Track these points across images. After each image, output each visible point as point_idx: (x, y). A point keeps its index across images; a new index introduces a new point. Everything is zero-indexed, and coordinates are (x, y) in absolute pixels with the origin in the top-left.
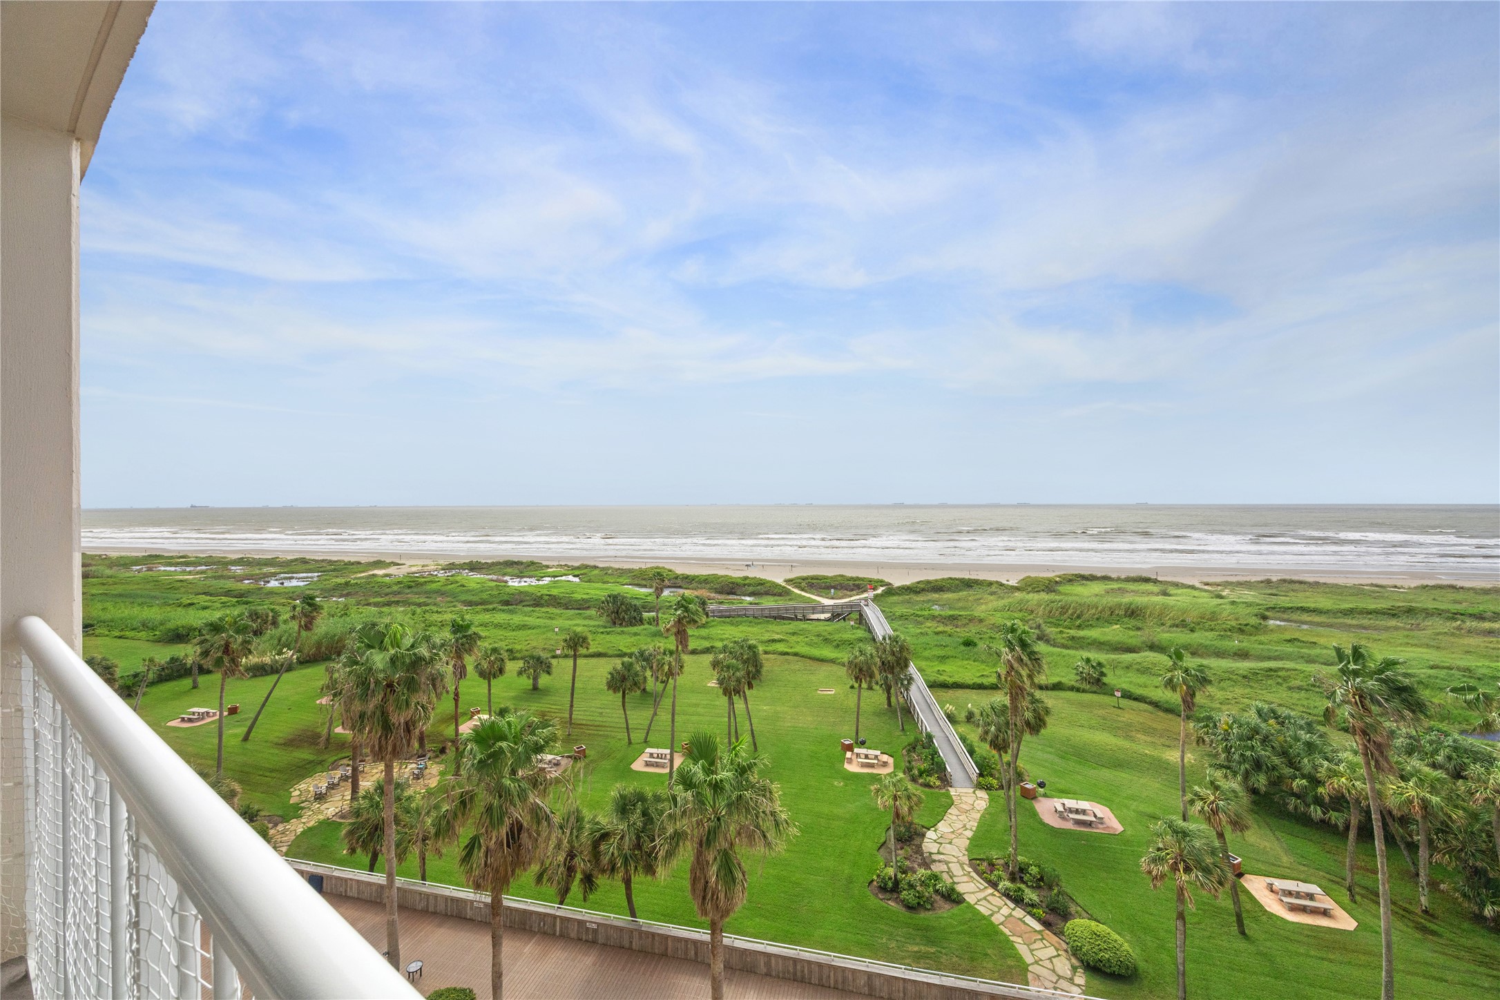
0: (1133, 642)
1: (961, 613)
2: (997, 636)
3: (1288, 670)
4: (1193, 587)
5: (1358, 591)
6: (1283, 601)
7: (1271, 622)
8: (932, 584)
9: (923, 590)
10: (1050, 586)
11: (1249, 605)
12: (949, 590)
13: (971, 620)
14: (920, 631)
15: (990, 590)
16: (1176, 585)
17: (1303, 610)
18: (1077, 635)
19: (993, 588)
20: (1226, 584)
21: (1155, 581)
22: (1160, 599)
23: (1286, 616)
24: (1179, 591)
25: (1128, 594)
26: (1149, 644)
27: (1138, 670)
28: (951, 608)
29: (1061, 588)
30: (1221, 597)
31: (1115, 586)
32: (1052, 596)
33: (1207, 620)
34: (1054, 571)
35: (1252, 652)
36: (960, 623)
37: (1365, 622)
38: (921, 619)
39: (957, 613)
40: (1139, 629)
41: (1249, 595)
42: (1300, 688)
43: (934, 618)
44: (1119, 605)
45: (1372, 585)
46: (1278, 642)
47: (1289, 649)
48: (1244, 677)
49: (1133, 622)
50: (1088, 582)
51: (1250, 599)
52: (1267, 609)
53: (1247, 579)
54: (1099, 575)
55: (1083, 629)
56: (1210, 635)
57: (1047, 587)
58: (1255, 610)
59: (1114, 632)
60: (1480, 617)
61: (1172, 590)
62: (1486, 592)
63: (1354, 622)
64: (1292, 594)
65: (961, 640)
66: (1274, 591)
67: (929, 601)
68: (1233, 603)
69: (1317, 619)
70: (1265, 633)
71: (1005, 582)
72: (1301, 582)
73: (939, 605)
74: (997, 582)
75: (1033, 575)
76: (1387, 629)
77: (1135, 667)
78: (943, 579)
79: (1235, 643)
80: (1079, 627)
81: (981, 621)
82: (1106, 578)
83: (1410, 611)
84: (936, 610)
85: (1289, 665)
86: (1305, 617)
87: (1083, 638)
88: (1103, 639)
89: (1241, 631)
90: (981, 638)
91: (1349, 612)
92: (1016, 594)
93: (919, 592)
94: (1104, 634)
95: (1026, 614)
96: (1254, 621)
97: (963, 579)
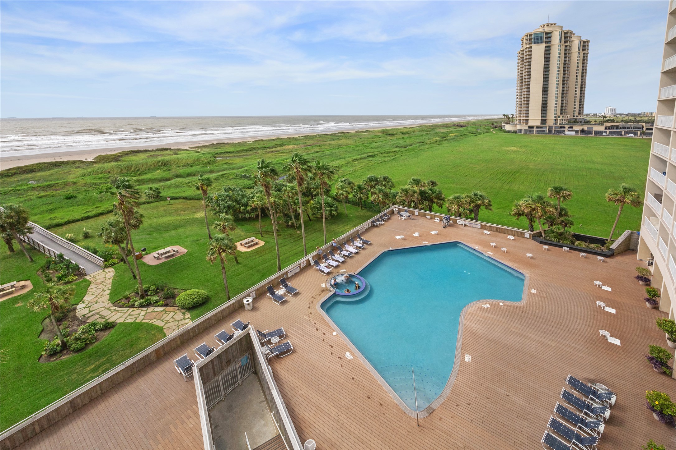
0: (168, 176)
1: (57, 182)
2: (90, 189)
3: (228, 173)
4: (186, 150)
5: (239, 144)
6: (219, 151)
7: (217, 158)
8: (24, 169)
9: (15, 174)
10: (116, 158)
11: (209, 153)
12: (40, 170)
13: (67, 184)
14: (23, 199)
15: (74, 166)
16: (180, 150)
17: (227, 152)
18: (140, 179)
19: (77, 164)
20: (199, 147)
21: (170, 149)
22: (174, 156)
23: (221, 156)
24: (182, 152)
25: (159, 157)
26: (176, 175)
27: (174, 187)
28: (46, 181)
29: (123, 159)
30: (198, 152)
31: (152, 154)
32: (120, 163)
33: (196, 162)
34: (115, 151)
35: (215, 170)
36: (57, 188)
37: (244, 154)
38: (20, 192)
39: (53, 182)
40: (169, 170)
41: (208, 150)
42: (233, 179)
43: (33, 189)
44: (159, 162)
45: (243, 142)
46: (222, 165)
47: (226, 166)
48: (215, 179)
49: (165, 168)
50: (137, 154)
51: (209, 152)
52: (215, 154)
53: (206, 144)
54: (142, 150)
55: (142, 175)
56: (199, 167)
57: (114, 159)
58: (211, 155)
59: (158, 174)
60: (269, 148)
61: (179, 152)
62: (269, 140)
63: (241, 154)
64: (221, 148)
65: (64, 197)
66: (216, 148)
67: (23, 180)
68: (203, 154)
69: (231, 155)
70: (217, 163)
71: (84, 160)
72: (223, 143)
73: (35, 181)
74: (79, 161)
75: (103, 154)
76: (250, 155)
77: (172, 186)
78: (33, 165)
79: (208, 168)
80: (139, 175)
81: (75, 183)
82: (146, 151)
83: (254, 149)
84: (33, 183)
85: (228, 172)
86: (227, 155)
87: (144, 179)
88: (153, 178)
89: (209, 163)
90: (78, 193)
91: (239, 151)
92: (95, 165)
93: (12, 176)
94: (154, 175)
95: (106, 175)
96: (213, 159)
97: (51, 162)
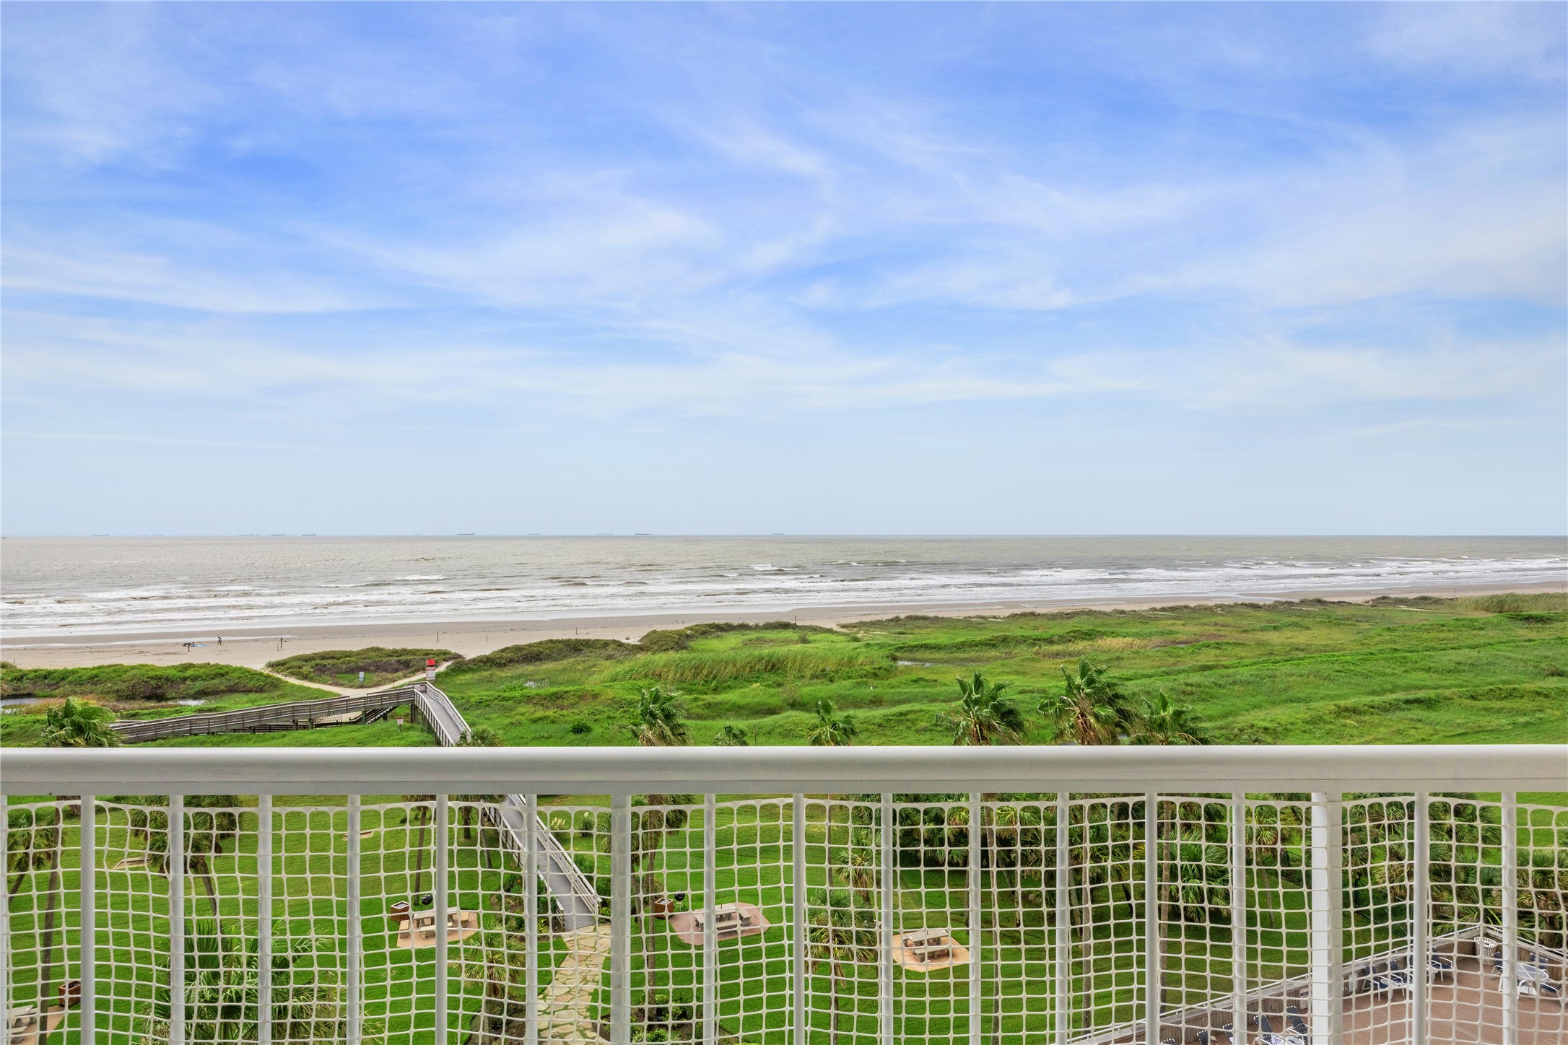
0: (774, 701)
1: (567, 689)
2: (617, 714)
3: (916, 712)
4: (830, 631)
5: (967, 623)
6: (910, 640)
7: (900, 663)
8: (525, 652)
9: (511, 661)
10: (679, 641)
11: (881, 646)
12: (549, 658)
13: (582, 697)
14: (509, 720)
15: (605, 653)
16: (815, 629)
17: (927, 647)
18: (715, 701)
19: (610, 651)
20: (861, 625)
21: (794, 627)
22: (799, 647)
23: (912, 656)
24: (818, 637)
25: (767, 645)
26: (791, 701)
27: (780, 734)
28: (552, 684)
29: (692, 644)
30: (856, 640)
31: (753, 635)
32: (683, 655)
33: (845, 668)
34: (683, 622)
35: (885, 698)
36: (566, 703)
37: (973, 655)
38: (510, 703)
39: (563, 688)
40: (779, 685)
41: (881, 636)
42: (925, 730)
43: (528, 699)
44: (761, 659)
45: (978, 617)
46: (907, 684)
47: (916, 689)
48: (880, 725)
49: (773, 678)
50: (724, 634)
51: (882, 640)
52: (898, 649)
53: (879, 618)
54: (736, 623)
55: (720, 693)
56: (848, 683)
57: (677, 643)
58: (886, 652)
59: (754, 692)
60: (1050, 641)
61: (811, 637)
62: (1053, 617)
63: (965, 656)
64: (917, 631)
65: (569, 727)
66: (902, 630)
67: (520, 676)
68: (868, 645)
69: (938, 655)
70: (895, 675)
71: (626, 641)
72: (924, 618)
73: (535, 681)
74: (614, 642)
75: (659, 628)
76: (988, 660)
77: (777, 731)
78: (541, 643)
79: (870, 690)
80: (715, 690)
81: (595, 696)
82: (743, 627)
83: (1005, 640)
84: (531, 687)
85: (916, 706)
86: (927, 654)
87: (721, 703)
88: (742, 702)
89: (875, 675)
90: (596, 720)
91: (961, 646)
92: (639, 656)
93: (505, 665)
94: (745, 696)
95: (652, 681)
96: (886, 663)
97: (569, 640)
